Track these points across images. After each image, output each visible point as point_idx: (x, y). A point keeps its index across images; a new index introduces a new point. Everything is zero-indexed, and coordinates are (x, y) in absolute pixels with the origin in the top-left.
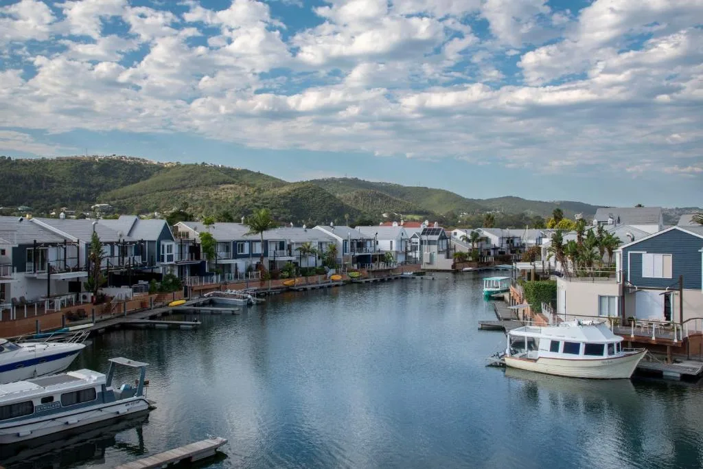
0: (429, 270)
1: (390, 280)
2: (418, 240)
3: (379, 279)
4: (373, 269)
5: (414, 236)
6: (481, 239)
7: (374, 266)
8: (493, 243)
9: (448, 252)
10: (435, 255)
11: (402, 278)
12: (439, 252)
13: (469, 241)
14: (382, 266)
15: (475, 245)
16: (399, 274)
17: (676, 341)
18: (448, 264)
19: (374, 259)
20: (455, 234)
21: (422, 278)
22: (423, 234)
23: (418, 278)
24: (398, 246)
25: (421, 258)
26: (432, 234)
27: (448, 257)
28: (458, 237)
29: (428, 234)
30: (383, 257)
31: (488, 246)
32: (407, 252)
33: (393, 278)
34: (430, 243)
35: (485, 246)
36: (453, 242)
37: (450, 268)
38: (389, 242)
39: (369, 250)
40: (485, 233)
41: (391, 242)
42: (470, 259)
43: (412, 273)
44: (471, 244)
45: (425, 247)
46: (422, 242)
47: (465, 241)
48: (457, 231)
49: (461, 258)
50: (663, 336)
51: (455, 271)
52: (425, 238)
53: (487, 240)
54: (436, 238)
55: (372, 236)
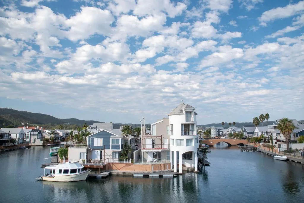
0: (33, 146)
1: (14, 150)
2: (29, 134)
3: (8, 150)
4: (6, 146)
5: (28, 132)
6: (56, 133)
7: (7, 144)
8: (60, 135)
9: (42, 138)
10: (36, 140)
11: (20, 149)
12: (38, 138)
13: (50, 134)
14: (11, 144)
15: (53, 136)
16: (18, 147)
17: (101, 166)
18: (41, 143)
19: (8, 141)
20: (46, 131)
21: (28, 149)
22: (32, 131)
23: (27, 148)
24: (19, 136)
25: (30, 141)
26: (35, 131)
27: (42, 140)
28: (46, 132)
29: (34, 131)
30: (13, 141)
31: (58, 136)
32: (23, 138)
33: (15, 149)
34: (34, 135)
35: (57, 136)
36: (44, 134)
37: (42, 144)
38: (16, 134)
39: (6, 138)
40: (58, 131)
41: (17, 135)
42: (51, 141)
43: (25, 147)
44: (51, 135)
45: (32, 136)
46: (31, 135)
47: (49, 134)
48: (46, 130)
49: (47, 140)
50: (98, 165)
51: (44, 146)
52: (32, 133)
53: (58, 134)
54: (37, 133)
55: (8, 132)
